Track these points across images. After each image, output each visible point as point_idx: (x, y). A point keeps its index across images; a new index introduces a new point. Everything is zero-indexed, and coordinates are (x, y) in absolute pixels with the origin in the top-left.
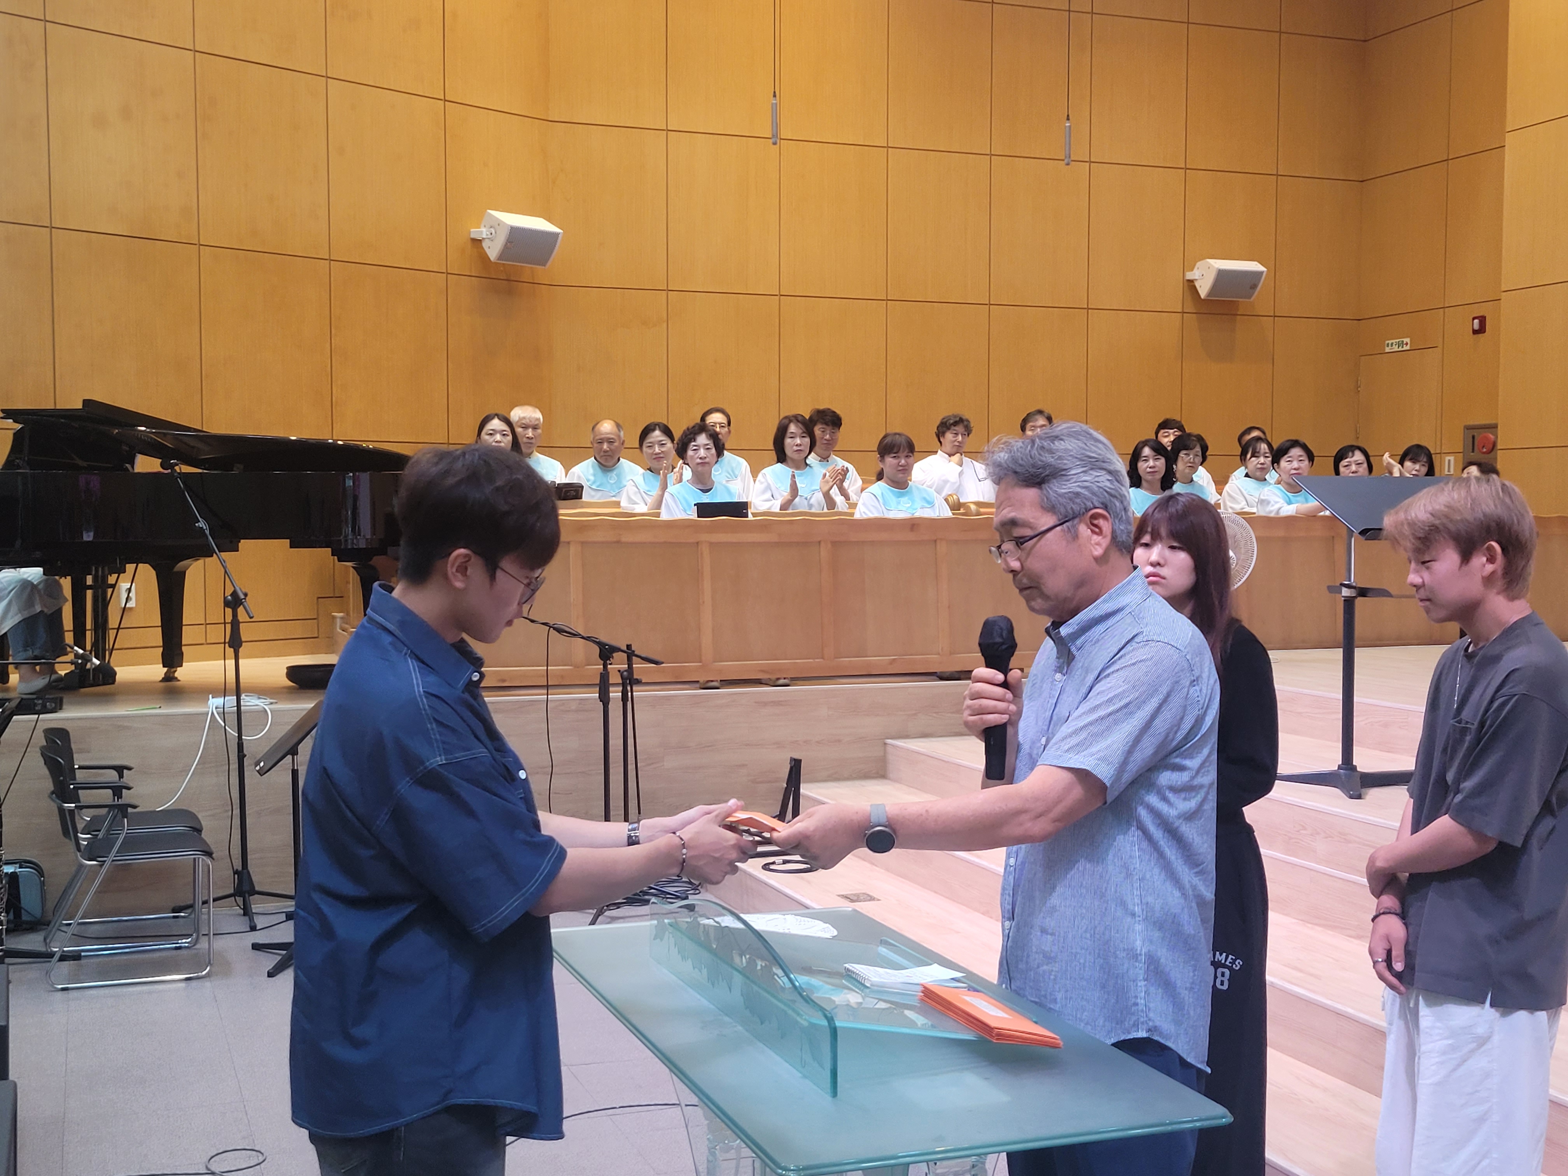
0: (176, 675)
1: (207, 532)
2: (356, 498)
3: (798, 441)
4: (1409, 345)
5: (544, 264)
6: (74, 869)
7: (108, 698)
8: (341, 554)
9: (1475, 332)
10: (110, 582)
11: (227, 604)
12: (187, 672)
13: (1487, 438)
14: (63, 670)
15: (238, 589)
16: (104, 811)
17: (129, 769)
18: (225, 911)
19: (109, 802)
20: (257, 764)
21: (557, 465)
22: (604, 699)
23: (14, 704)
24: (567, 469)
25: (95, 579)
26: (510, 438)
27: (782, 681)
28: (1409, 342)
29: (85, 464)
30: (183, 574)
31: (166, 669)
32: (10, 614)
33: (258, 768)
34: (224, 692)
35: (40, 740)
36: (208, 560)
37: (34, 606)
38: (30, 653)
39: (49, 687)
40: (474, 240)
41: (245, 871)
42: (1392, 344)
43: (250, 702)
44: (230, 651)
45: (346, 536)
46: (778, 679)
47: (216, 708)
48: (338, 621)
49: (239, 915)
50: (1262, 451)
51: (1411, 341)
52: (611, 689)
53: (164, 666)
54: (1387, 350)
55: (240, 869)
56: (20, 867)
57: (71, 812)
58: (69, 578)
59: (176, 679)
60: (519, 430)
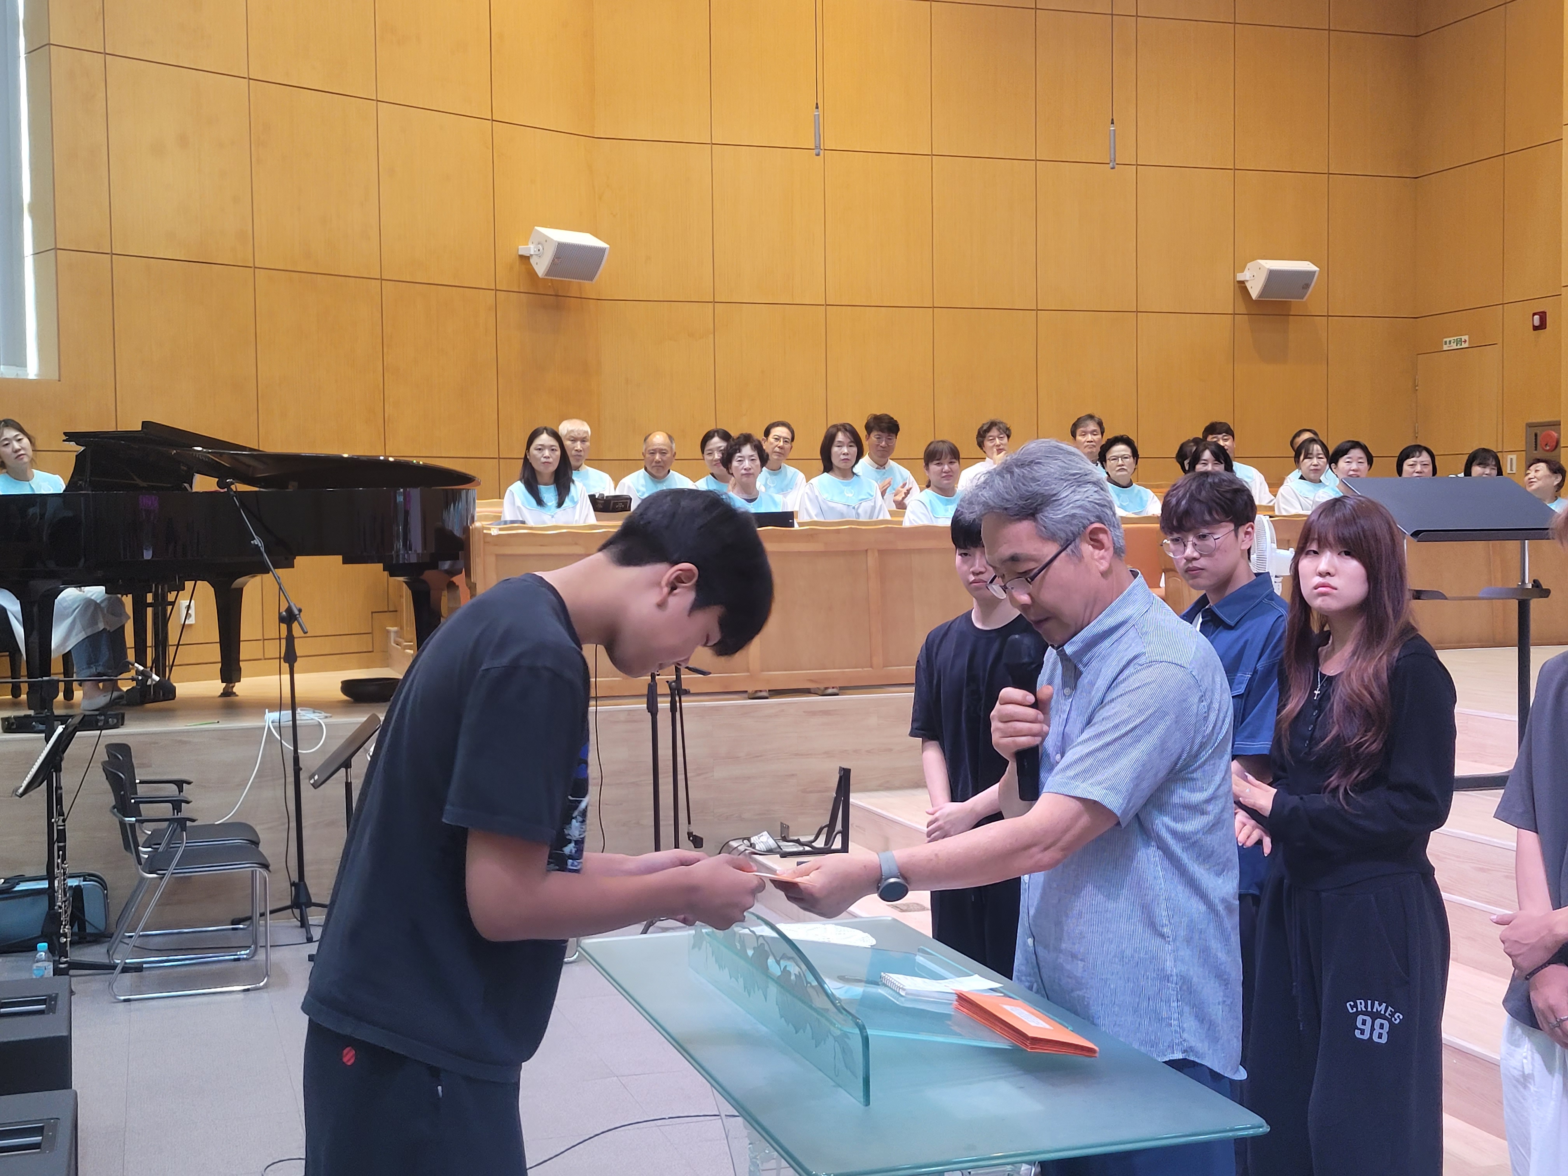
0: (235, 690)
1: (262, 549)
2: (407, 513)
3: (845, 450)
4: (1467, 343)
5: (591, 278)
6: (136, 883)
7: (168, 714)
8: (393, 570)
9: (1536, 328)
10: (169, 600)
11: (282, 620)
12: (244, 687)
13: (1550, 436)
14: (125, 686)
15: (292, 605)
16: (166, 824)
17: (189, 783)
18: (283, 923)
19: (170, 815)
20: (312, 777)
21: (606, 477)
22: (653, 709)
23: (77, 720)
24: (616, 481)
25: (155, 597)
26: (558, 453)
27: (830, 691)
28: (1467, 340)
29: (145, 484)
30: (240, 591)
31: (224, 684)
32: (74, 633)
33: (312, 781)
34: (280, 707)
35: (102, 755)
36: (265, 576)
37: (97, 624)
38: (93, 670)
39: (112, 704)
40: (522, 257)
41: (302, 883)
42: (1450, 341)
43: (305, 716)
44: (285, 666)
45: (398, 552)
46: (827, 688)
47: (272, 722)
48: (392, 636)
49: (297, 927)
50: (1315, 453)
51: (1469, 338)
52: (659, 699)
53: (222, 682)
54: (1445, 348)
55: (297, 881)
56: (84, 881)
57: (132, 826)
58: (130, 596)
59: (235, 693)
60: (567, 443)
